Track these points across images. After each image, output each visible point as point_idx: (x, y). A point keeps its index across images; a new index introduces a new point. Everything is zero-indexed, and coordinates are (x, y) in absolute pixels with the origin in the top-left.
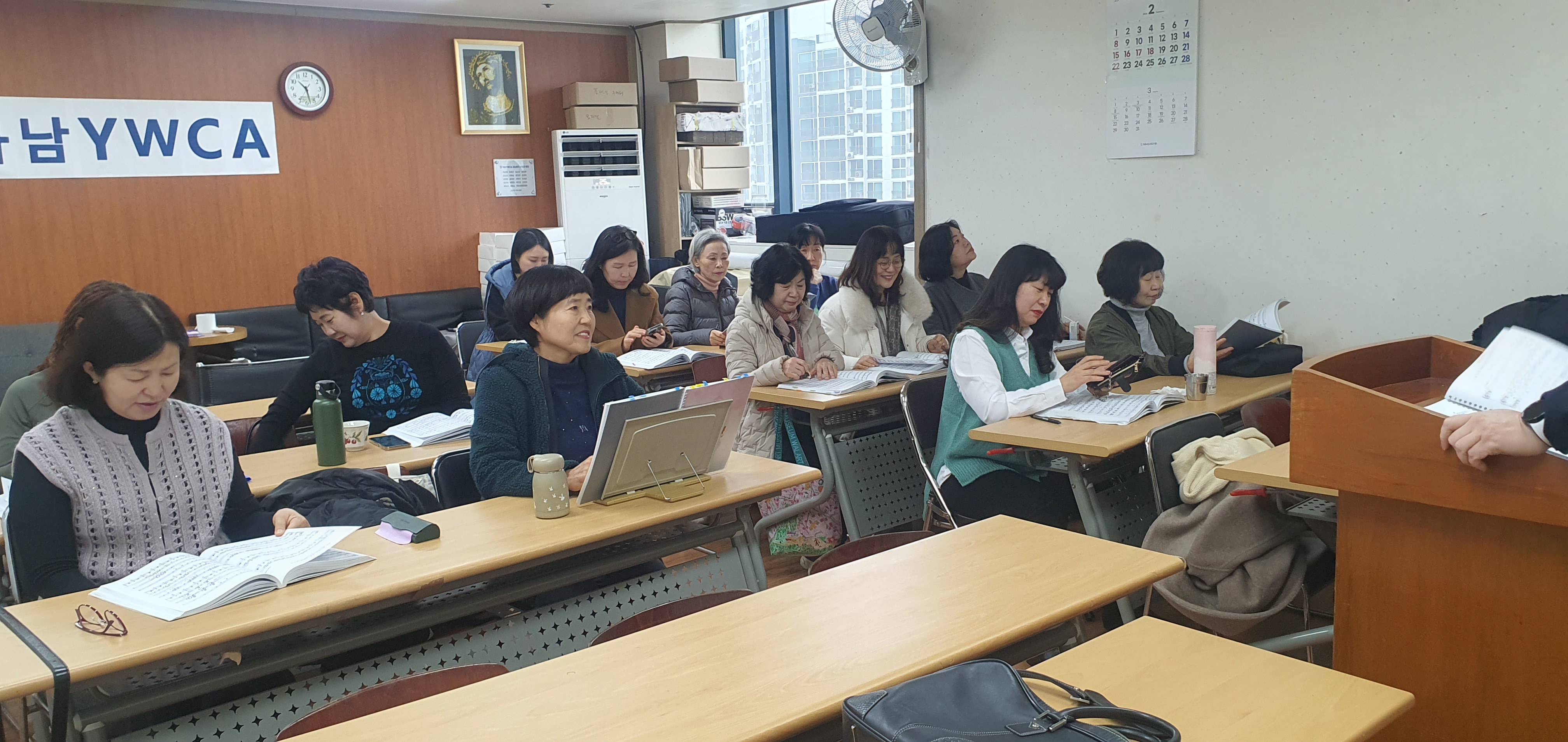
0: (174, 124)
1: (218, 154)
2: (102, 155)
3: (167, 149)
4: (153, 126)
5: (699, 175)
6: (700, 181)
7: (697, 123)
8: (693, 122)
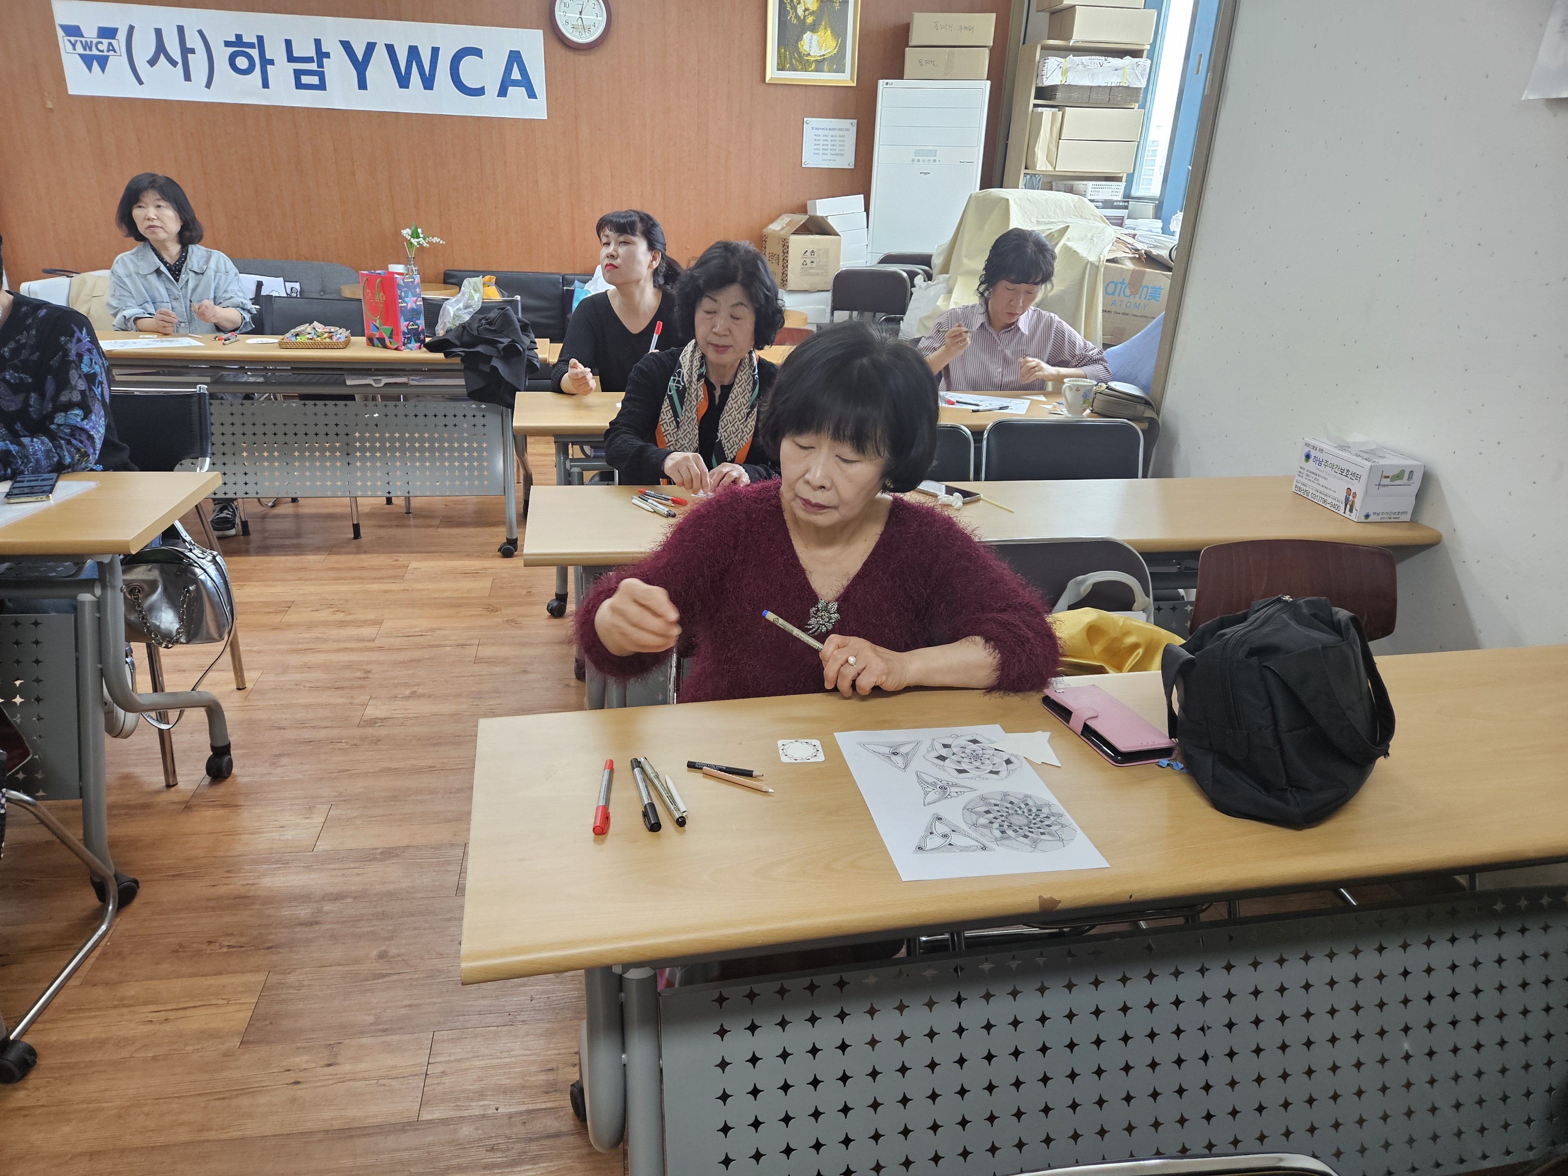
0: (435, 51)
1: (480, 92)
2: (362, 85)
3: (428, 83)
4: (413, 52)
5: (1054, 149)
6: (1052, 157)
7: (1065, 73)
8: (1059, 72)
